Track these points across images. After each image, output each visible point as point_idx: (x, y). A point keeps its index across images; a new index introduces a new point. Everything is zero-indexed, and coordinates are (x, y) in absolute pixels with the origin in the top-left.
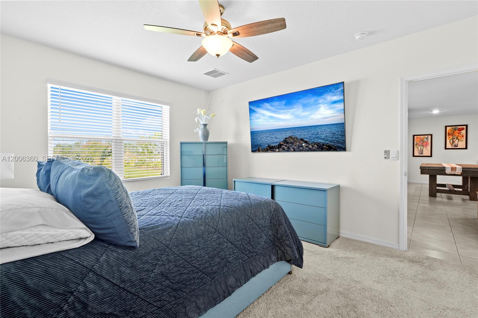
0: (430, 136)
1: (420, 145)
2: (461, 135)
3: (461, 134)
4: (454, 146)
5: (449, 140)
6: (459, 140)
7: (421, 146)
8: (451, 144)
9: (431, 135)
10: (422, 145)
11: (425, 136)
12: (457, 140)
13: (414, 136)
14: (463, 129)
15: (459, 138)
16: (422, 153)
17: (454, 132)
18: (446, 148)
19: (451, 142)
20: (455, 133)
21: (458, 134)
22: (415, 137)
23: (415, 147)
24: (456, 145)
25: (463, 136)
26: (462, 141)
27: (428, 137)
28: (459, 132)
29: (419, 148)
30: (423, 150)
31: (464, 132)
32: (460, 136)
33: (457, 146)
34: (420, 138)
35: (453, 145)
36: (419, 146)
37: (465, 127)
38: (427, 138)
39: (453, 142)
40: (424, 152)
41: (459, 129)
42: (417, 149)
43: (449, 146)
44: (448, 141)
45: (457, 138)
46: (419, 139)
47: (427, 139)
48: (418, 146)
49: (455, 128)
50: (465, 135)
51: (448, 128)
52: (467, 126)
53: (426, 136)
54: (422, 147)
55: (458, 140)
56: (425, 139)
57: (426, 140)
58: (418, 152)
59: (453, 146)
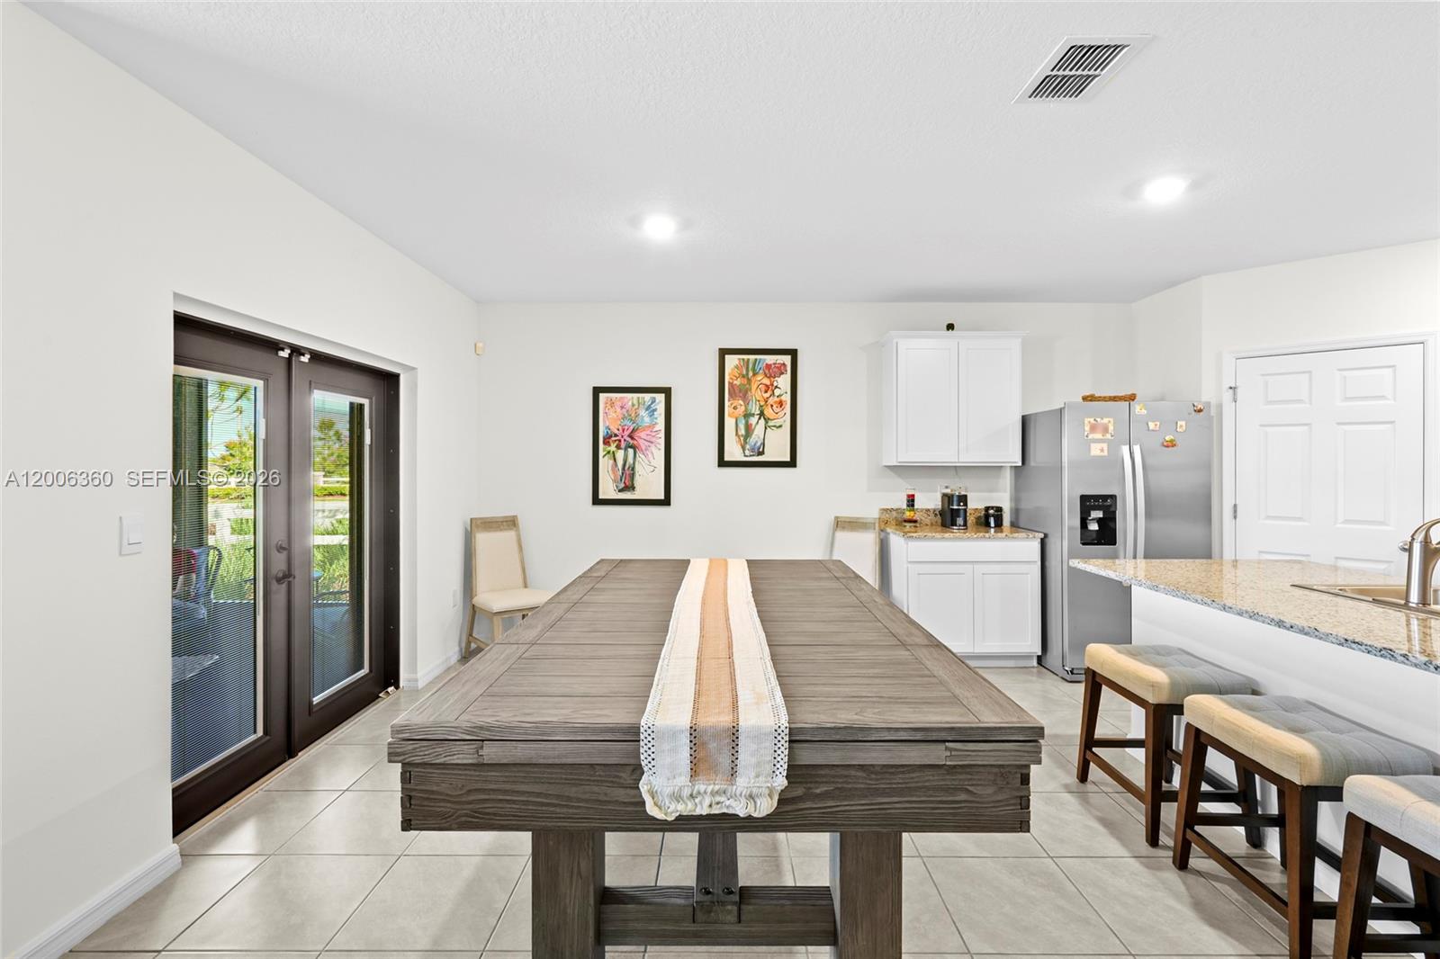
0: (661, 397)
1: (623, 445)
2: (776, 399)
3: (777, 392)
4: (752, 450)
5: (734, 420)
6: (771, 423)
7: (626, 449)
8: (742, 439)
9: (667, 392)
10: (631, 442)
11: (640, 395)
12: (762, 421)
13: (597, 391)
14: (780, 370)
15: (768, 412)
16: (633, 488)
17: (749, 380)
18: (722, 463)
19: (742, 431)
20: (754, 387)
21: (766, 392)
22: (602, 396)
23: (601, 453)
24: (759, 444)
25: (781, 404)
26: (780, 426)
27: (654, 401)
28: (767, 381)
29: (620, 455)
30: (633, 469)
31: (784, 382)
32: (771, 401)
33: (761, 453)
34: (622, 407)
35: (748, 447)
36: (618, 447)
37: (787, 359)
38: (649, 407)
39: (749, 430)
40: (638, 481)
41: (768, 366)
42: (611, 462)
43: (733, 452)
44: (729, 423)
45: (762, 414)
46: (619, 410)
47: (652, 412)
48: (613, 448)
49: (756, 360)
50: (787, 398)
51: (731, 361)
52: (793, 353)
53: (647, 397)
54: (631, 451)
55: (767, 420)
56: (643, 413)
57: (647, 419)
58: (614, 481)
59: (747, 453)
